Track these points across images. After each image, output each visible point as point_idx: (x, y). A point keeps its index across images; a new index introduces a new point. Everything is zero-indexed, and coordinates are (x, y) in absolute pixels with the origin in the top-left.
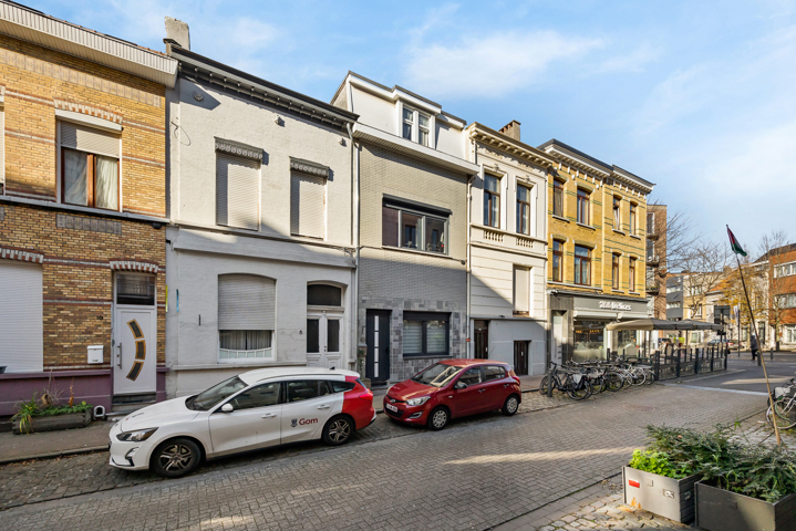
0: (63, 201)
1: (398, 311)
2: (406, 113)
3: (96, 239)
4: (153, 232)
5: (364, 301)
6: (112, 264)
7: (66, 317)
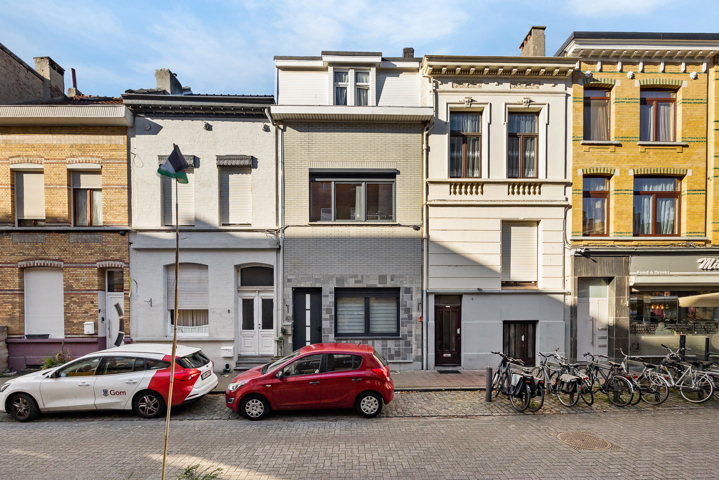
0: (75, 225)
1: (328, 289)
2: (338, 76)
3: (89, 248)
4: (121, 239)
5: (290, 280)
6: (97, 264)
7: (75, 302)
